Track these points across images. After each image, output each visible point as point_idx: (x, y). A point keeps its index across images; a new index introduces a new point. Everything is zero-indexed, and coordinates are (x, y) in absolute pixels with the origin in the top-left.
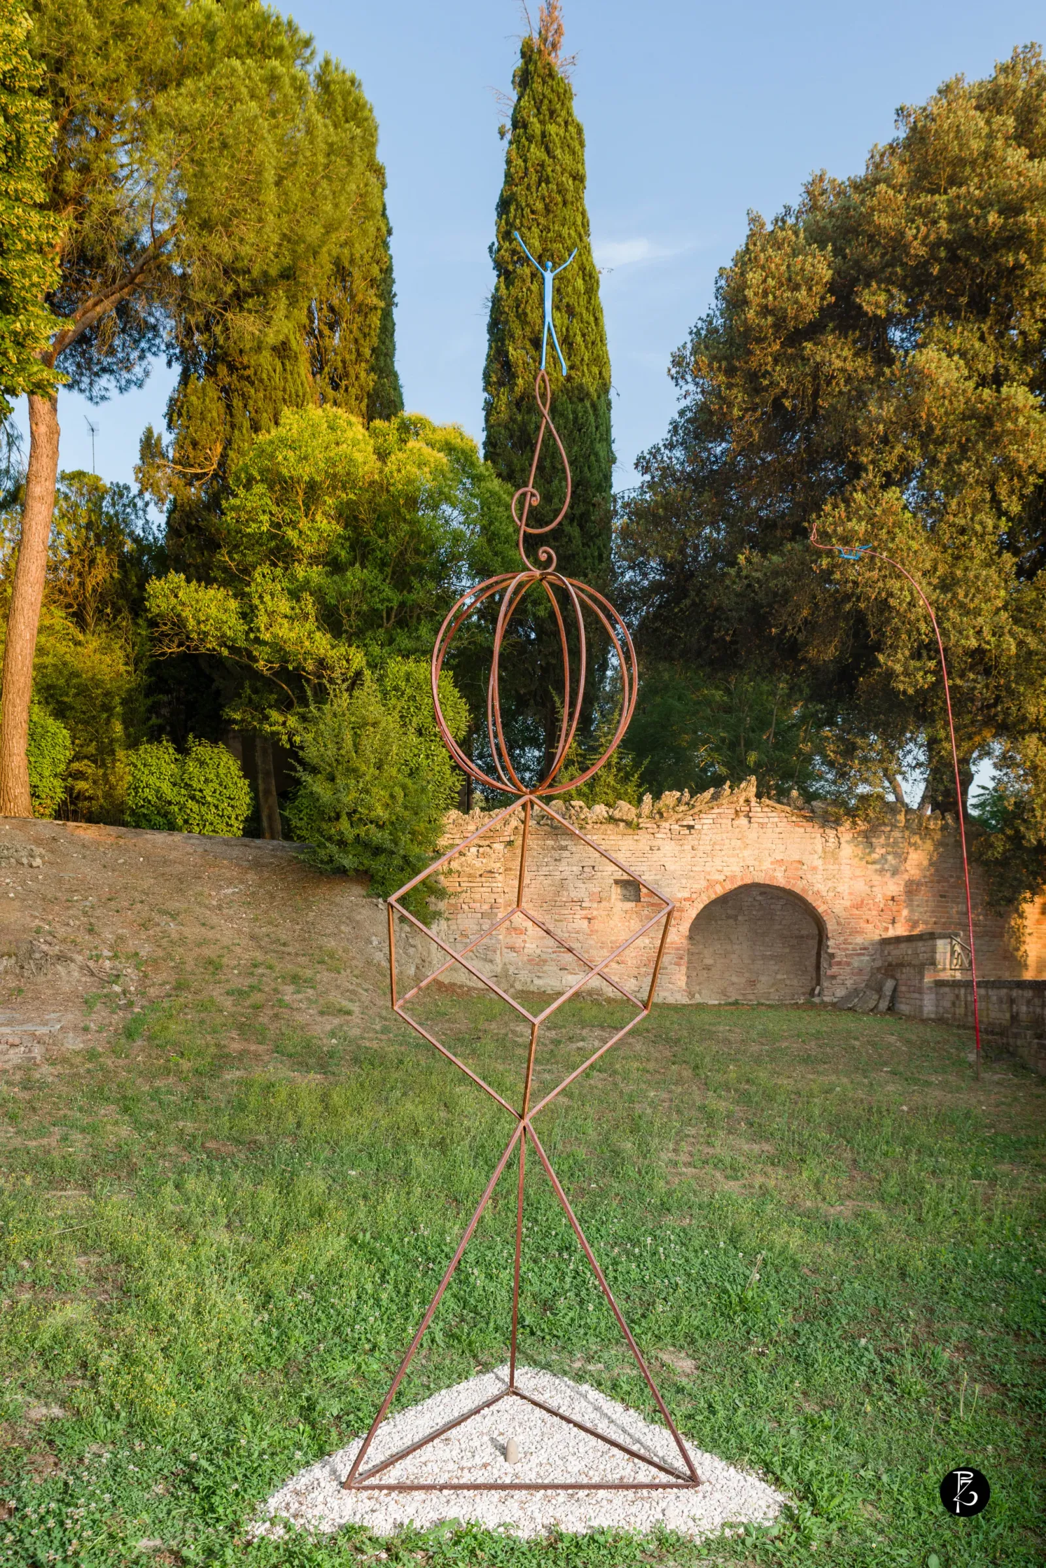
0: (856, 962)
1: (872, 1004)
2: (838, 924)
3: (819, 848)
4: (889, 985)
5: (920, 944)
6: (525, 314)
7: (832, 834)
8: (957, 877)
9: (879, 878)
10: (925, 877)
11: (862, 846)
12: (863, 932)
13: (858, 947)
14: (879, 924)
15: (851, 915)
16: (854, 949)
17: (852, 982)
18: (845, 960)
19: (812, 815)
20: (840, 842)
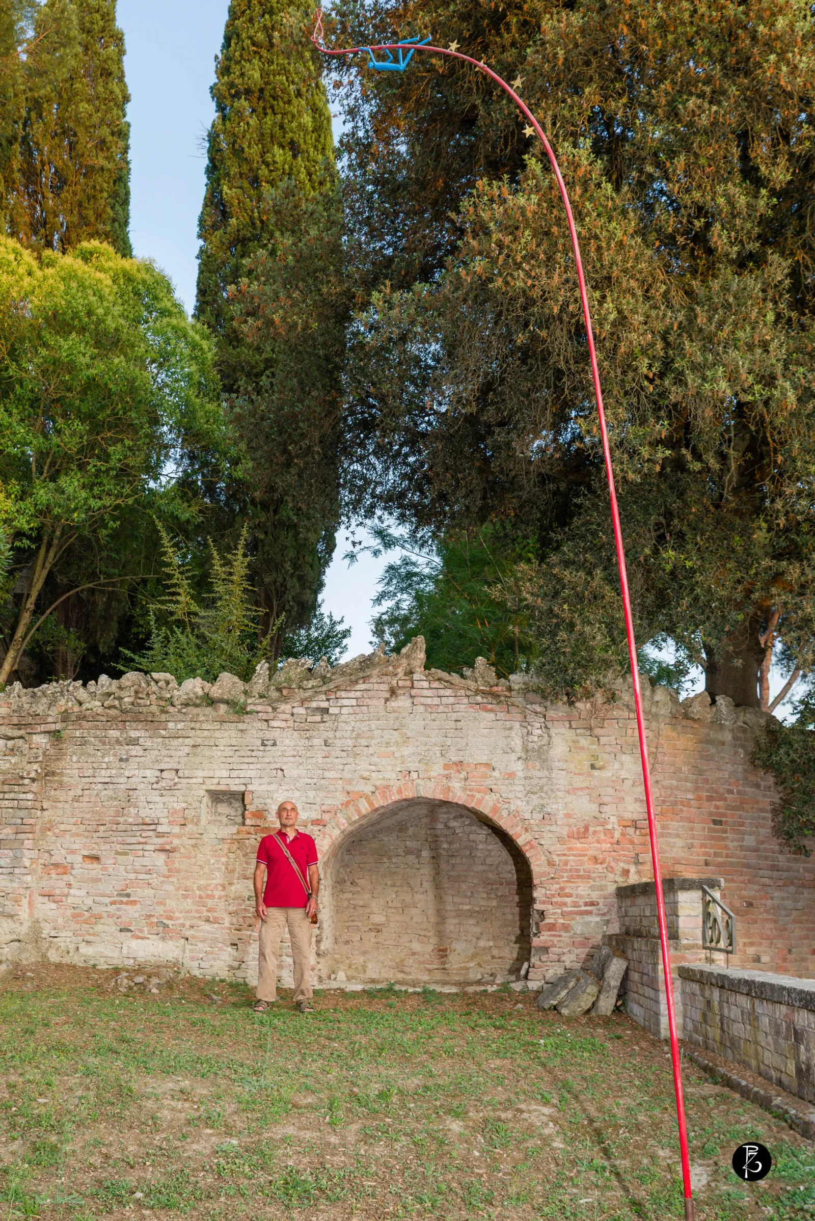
0: (579, 926)
2: (551, 864)
3: (517, 743)
4: (616, 967)
6: (243, 150)
7: (537, 722)
8: (739, 792)
9: (611, 791)
10: (687, 791)
11: (584, 742)
12: (589, 877)
13: (581, 902)
14: (613, 864)
15: (570, 849)
16: (575, 904)
17: (573, 957)
18: (562, 921)
19: (508, 694)
20: (550, 736)
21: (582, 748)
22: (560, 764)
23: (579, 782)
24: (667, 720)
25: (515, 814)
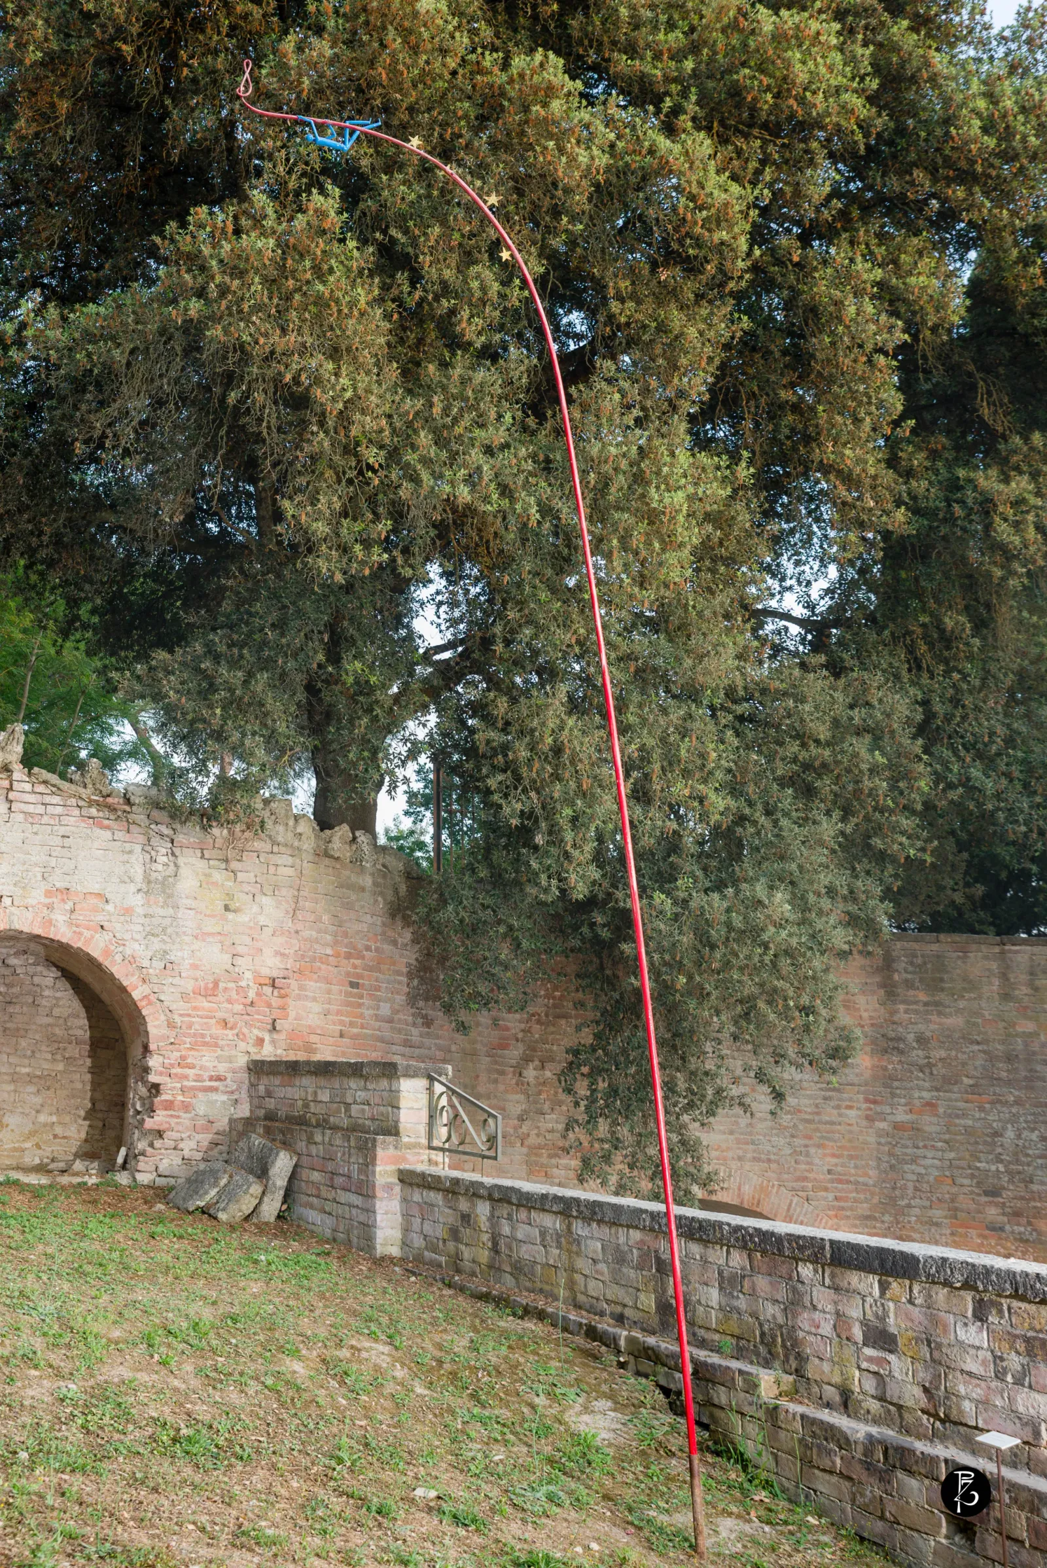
0: (202, 1105)
1: (247, 1205)
2: (171, 1025)
3: (138, 871)
4: (283, 1164)
5: (353, 1084)
7: (163, 848)
8: (377, 950)
9: (248, 940)
10: (326, 945)
11: (218, 876)
12: (216, 1045)
13: (206, 1075)
14: (245, 1030)
15: (195, 1008)
16: (199, 1079)
17: (193, 1144)
18: (180, 1098)
19: (127, 808)
20: (176, 865)
21: (215, 884)
22: (189, 902)
23: (210, 926)
24: (311, 858)
25: (132, 960)
